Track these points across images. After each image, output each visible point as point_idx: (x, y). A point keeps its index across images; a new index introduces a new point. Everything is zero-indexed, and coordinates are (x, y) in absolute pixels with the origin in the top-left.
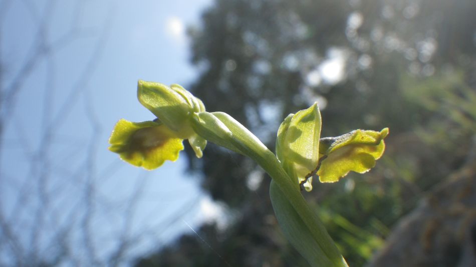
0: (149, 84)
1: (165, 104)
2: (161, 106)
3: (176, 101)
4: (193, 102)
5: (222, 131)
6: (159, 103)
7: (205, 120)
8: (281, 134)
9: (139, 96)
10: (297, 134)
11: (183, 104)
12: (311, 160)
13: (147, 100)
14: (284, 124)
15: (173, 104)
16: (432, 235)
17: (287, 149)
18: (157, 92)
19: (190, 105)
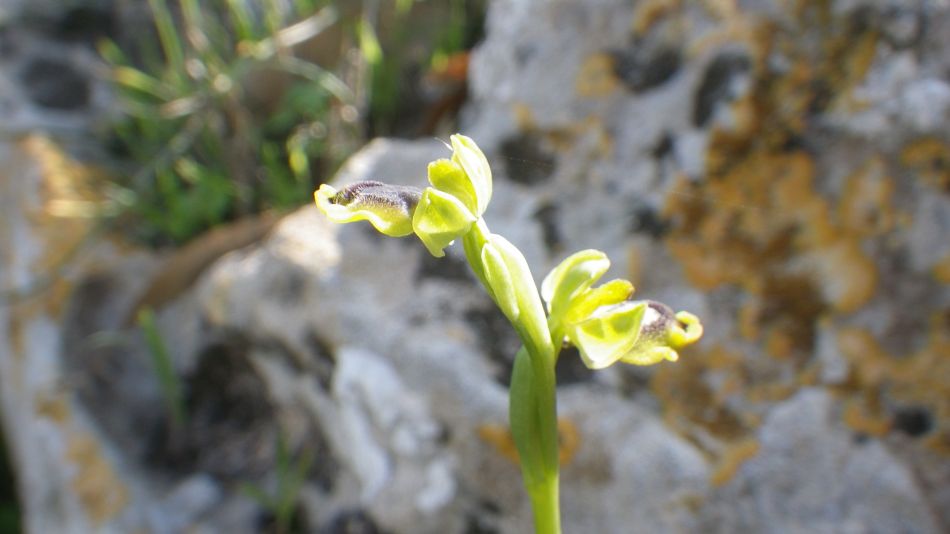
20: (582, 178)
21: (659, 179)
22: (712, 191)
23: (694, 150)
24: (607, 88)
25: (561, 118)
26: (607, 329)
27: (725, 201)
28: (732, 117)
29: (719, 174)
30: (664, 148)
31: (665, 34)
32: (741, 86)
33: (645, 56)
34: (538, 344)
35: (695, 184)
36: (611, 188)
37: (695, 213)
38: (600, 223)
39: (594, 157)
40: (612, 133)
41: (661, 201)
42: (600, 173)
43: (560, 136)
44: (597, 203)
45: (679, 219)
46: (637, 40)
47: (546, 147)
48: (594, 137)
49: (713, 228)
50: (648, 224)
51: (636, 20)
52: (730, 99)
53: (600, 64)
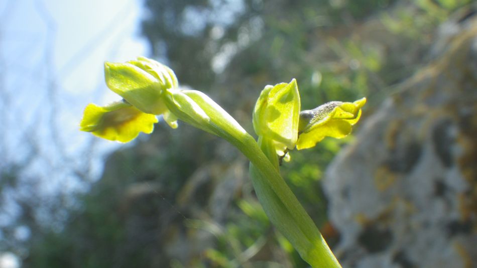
0: (116, 65)
1: (136, 86)
2: (132, 89)
3: (147, 82)
4: (164, 77)
5: (199, 117)
6: (129, 86)
7: (180, 102)
8: (259, 110)
9: (107, 80)
10: (275, 114)
11: (155, 83)
12: (290, 140)
13: (117, 85)
14: (261, 98)
15: (144, 86)
16: (395, 135)
17: (266, 127)
18: (126, 74)
19: (162, 81)
20: (408, 230)
23: (455, 179)
25: (380, 208)
28: (461, 147)
30: (441, 189)
31: (404, 139)
32: (454, 132)
35: (468, 193)
36: (426, 225)
39: (408, 215)
40: (409, 198)
41: (457, 214)
42: (415, 222)
43: (385, 217)
44: (423, 236)
46: (393, 151)
47: (381, 227)
48: (401, 206)
50: (455, 229)
52: (453, 141)
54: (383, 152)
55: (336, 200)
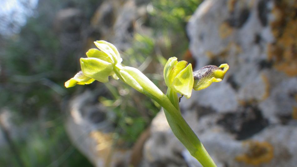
19: (112, 61)
20: (237, 63)
21: (262, 49)
22: (281, 43)
23: (268, 34)
24: (230, 32)
25: (221, 49)
26: (181, 80)
27: (287, 44)
28: (273, 16)
29: (280, 36)
30: (258, 39)
31: (240, 6)
32: (271, 5)
33: (237, 16)
34: (158, 97)
35: (274, 44)
37: (279, 53)
38: (248, 73)
39: (237, 54)
40: (239, 44)
41: (266, 56)
42: (241, 58)
43: (224, 54)
44: (245, 67)
45: (275, 58)
46: (232, 13)
48: (234, 49)
49: (288, 54)
50: (264, 65)
51: (229, 7)
52: (269, 11)
53: (224, 26)
54: (226, 14)
55: (195, 40)
